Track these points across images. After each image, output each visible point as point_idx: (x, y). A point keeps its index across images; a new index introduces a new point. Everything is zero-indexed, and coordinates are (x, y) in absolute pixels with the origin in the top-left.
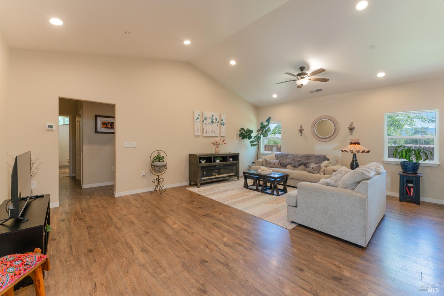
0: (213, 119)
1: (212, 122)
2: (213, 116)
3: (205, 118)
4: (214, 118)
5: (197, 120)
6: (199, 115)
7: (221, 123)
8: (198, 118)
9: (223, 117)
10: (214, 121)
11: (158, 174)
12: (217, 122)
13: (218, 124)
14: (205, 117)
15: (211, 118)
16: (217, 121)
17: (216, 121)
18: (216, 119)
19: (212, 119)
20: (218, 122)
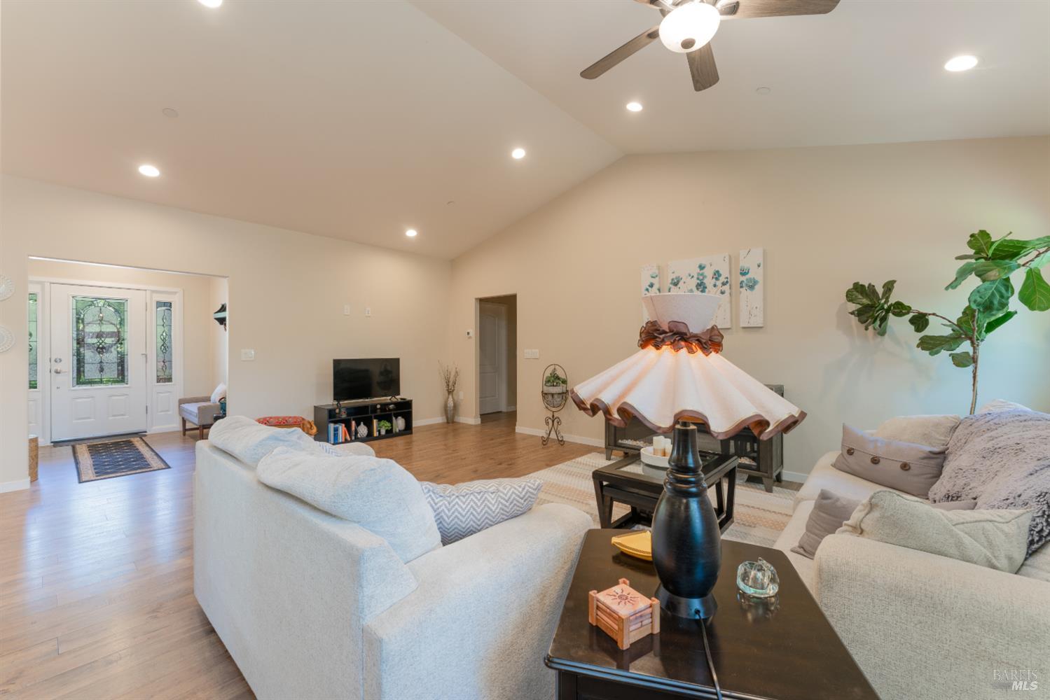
0: (704, 277)
1: (701, 286)
2: (701, 267)
3: (673, 280)
4: (709, 272)
5: (647, 290)
6: (652, 277)
7: (742, 282)
8: (651, 285)
9: (750, 260)
10: (709, 282)
11: (554, 409)
12: (719, 283)
13: (726, 288)
14: (674, 276)
15: (696, 276)
16: (722, 279)
17: (717, 279)
18: (717, 275)
19: (698, 279)
20: (724, 284)
